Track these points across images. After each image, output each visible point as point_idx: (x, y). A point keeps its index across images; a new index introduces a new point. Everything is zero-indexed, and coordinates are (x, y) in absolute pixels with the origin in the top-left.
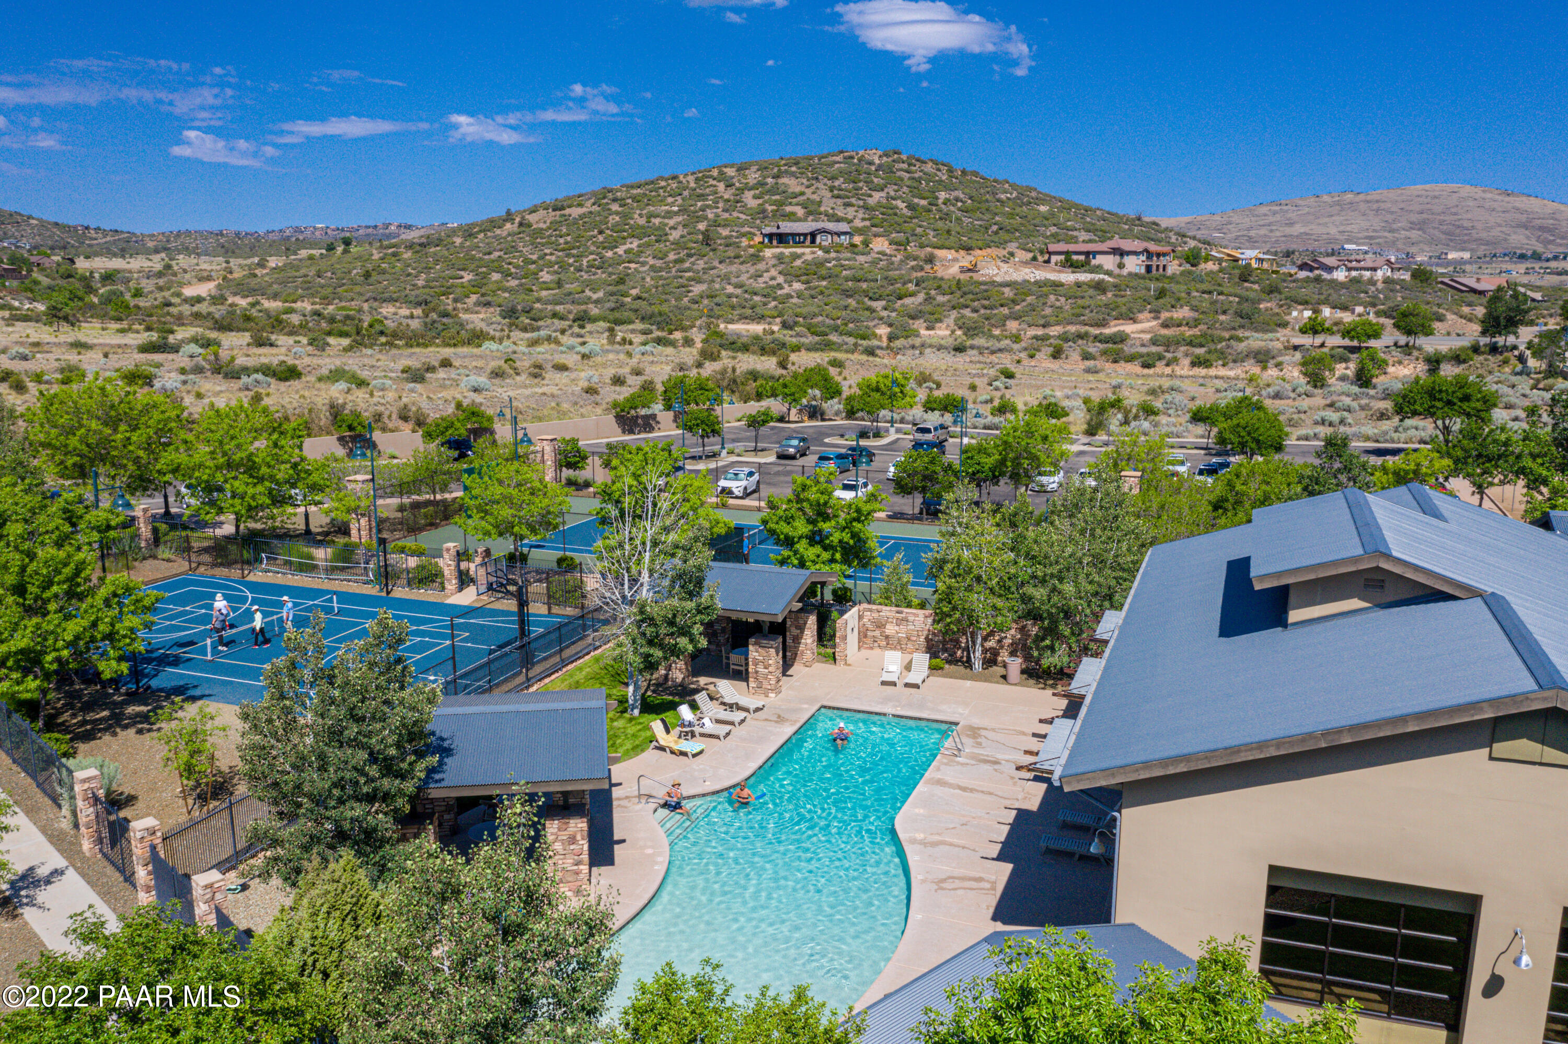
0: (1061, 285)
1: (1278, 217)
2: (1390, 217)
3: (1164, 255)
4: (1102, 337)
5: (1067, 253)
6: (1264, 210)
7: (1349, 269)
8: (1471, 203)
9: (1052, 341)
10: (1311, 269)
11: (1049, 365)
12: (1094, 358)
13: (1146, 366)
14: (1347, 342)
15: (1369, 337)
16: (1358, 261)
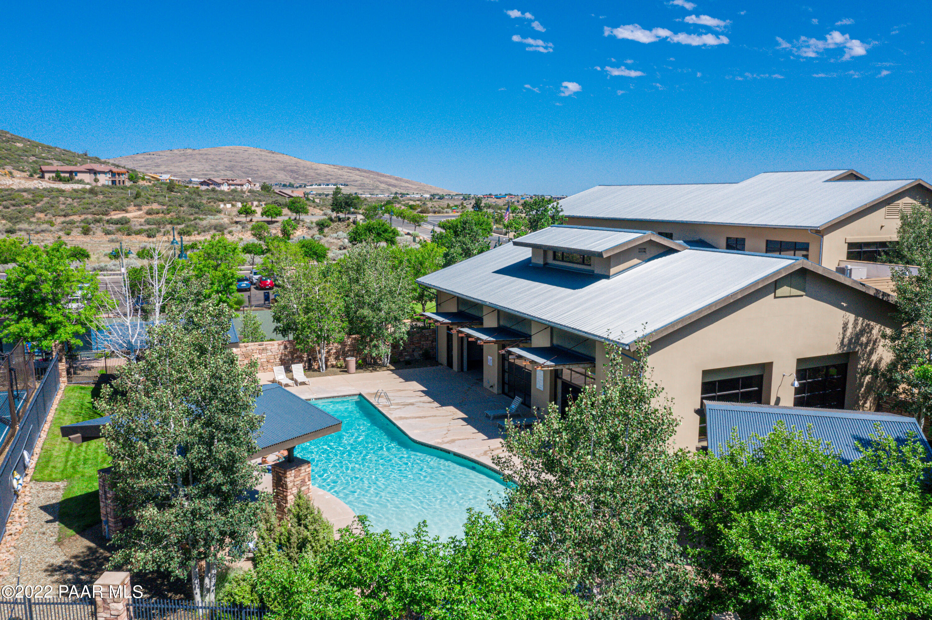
0: (63, 191)
1: (149, 162)
2: (214, 163)
3: (122, 174)
4: (111, 221)
5: (57, 172)
6: (140, 157)
7: (229, 185)
8: (255, 157)
9: (78, 224)
10: (208, 185)
11: (83, 239)
12: (114, 234)
13: (149, 236)
14: (265, 218)
15: (277, 215)
16: (233, 180)
